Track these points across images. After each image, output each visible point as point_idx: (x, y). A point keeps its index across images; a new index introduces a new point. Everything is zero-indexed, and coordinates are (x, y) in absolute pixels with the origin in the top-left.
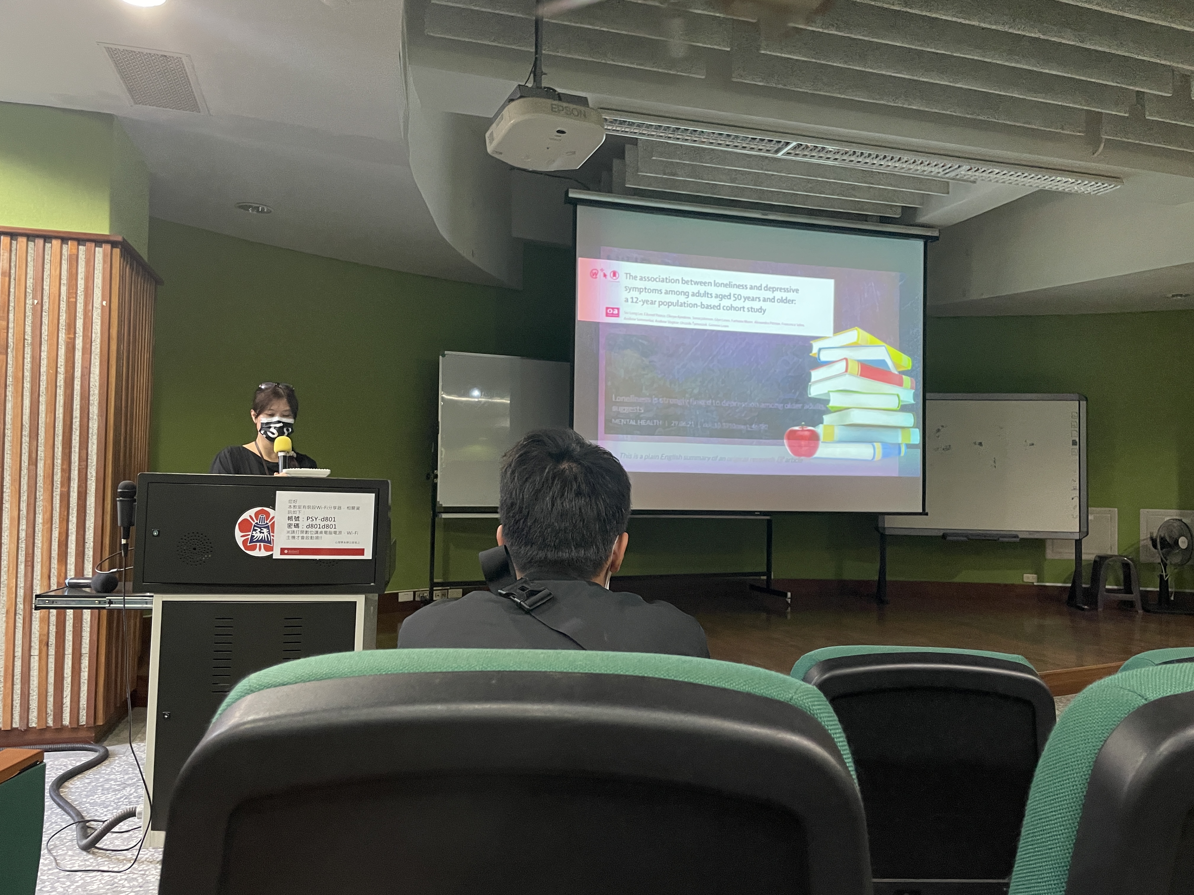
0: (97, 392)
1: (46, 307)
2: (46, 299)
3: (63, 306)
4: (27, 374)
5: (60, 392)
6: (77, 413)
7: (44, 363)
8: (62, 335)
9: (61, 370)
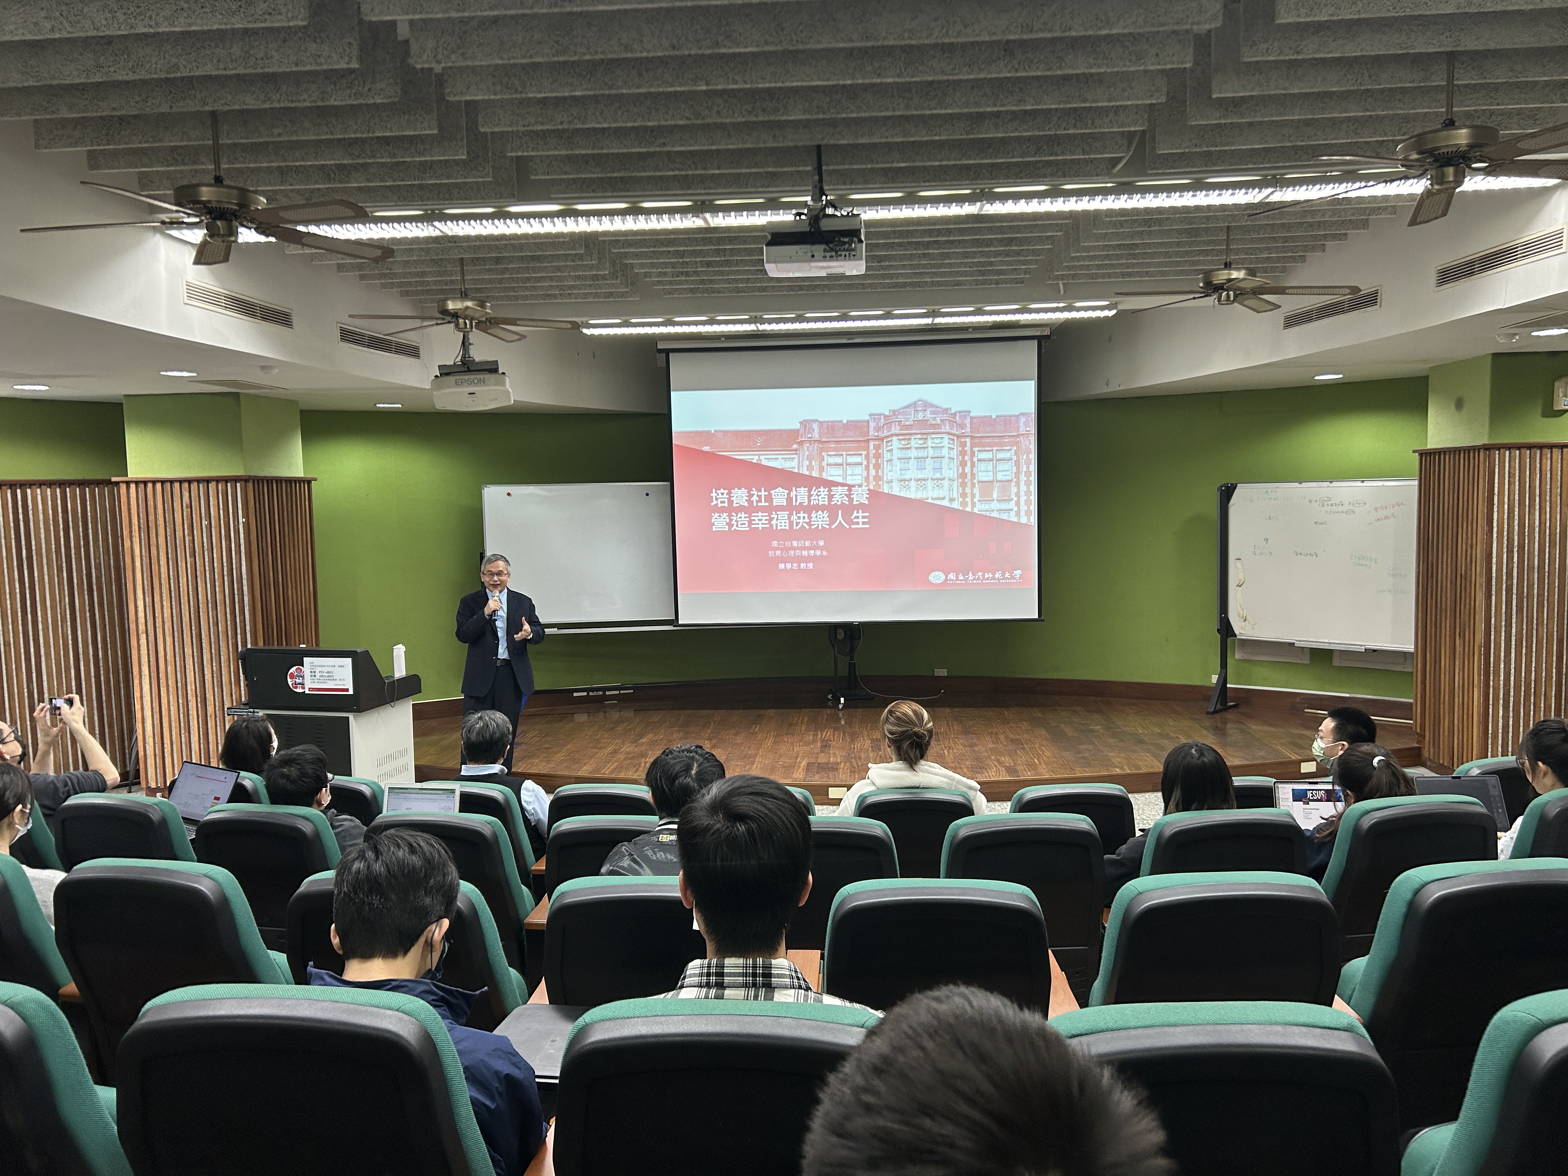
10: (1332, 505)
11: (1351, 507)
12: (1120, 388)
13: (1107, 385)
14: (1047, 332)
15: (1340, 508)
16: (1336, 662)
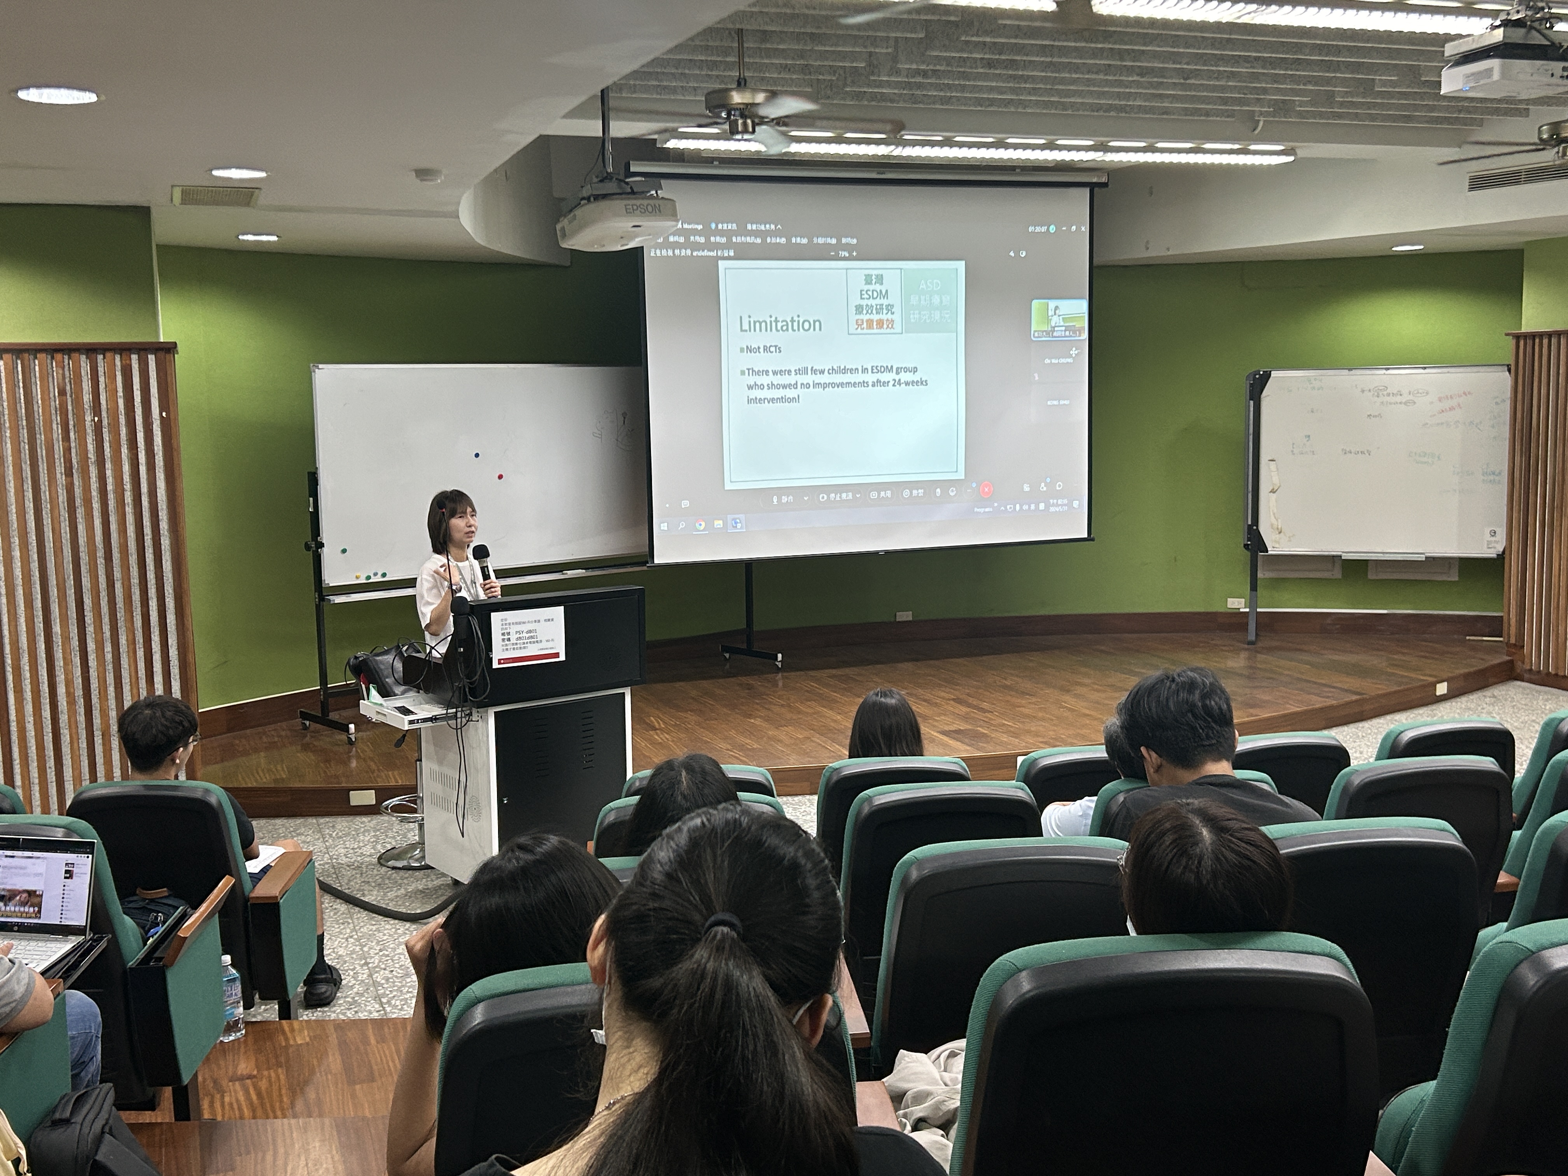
0: (165, 507)
1: (105, 422)
2: (104, 414)
3: (122, 420)
4: (95, 493)
5: (129, 510)
6: (148, 530)
7: (110, 481)
8: (125, 451)
9: (128, 486)
10: (1389, 395)
11: (1411, 397)
12: (1169, 253)
13: (1148, 248)
14: (1104, 179)
15: (1398, 399)
16: (1371, 576)
